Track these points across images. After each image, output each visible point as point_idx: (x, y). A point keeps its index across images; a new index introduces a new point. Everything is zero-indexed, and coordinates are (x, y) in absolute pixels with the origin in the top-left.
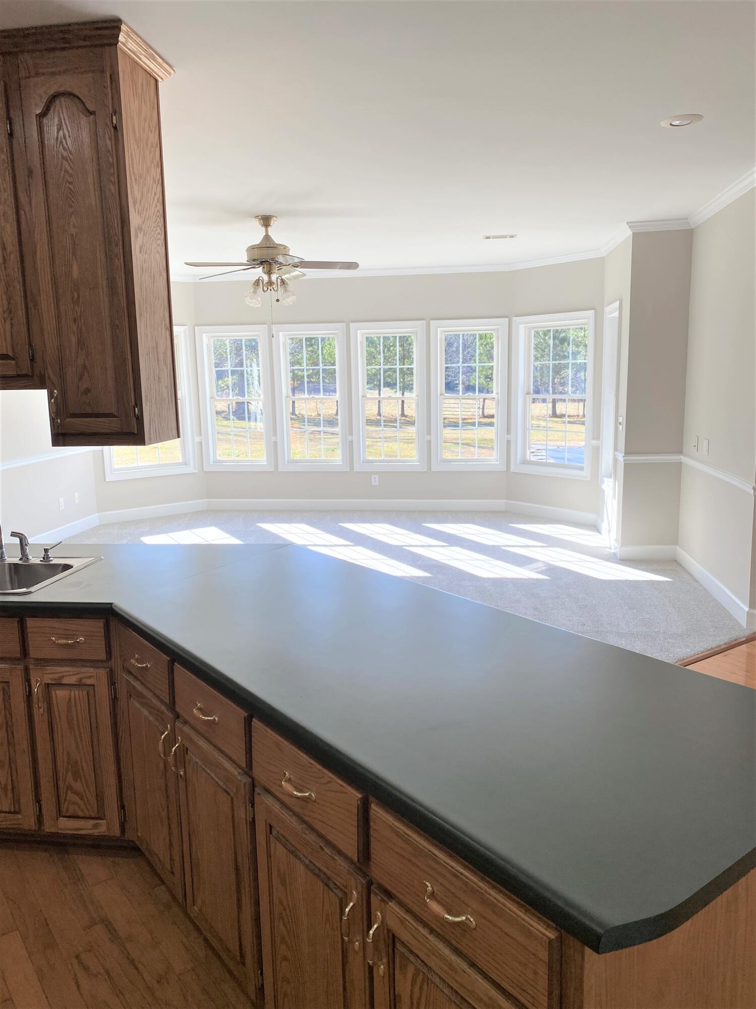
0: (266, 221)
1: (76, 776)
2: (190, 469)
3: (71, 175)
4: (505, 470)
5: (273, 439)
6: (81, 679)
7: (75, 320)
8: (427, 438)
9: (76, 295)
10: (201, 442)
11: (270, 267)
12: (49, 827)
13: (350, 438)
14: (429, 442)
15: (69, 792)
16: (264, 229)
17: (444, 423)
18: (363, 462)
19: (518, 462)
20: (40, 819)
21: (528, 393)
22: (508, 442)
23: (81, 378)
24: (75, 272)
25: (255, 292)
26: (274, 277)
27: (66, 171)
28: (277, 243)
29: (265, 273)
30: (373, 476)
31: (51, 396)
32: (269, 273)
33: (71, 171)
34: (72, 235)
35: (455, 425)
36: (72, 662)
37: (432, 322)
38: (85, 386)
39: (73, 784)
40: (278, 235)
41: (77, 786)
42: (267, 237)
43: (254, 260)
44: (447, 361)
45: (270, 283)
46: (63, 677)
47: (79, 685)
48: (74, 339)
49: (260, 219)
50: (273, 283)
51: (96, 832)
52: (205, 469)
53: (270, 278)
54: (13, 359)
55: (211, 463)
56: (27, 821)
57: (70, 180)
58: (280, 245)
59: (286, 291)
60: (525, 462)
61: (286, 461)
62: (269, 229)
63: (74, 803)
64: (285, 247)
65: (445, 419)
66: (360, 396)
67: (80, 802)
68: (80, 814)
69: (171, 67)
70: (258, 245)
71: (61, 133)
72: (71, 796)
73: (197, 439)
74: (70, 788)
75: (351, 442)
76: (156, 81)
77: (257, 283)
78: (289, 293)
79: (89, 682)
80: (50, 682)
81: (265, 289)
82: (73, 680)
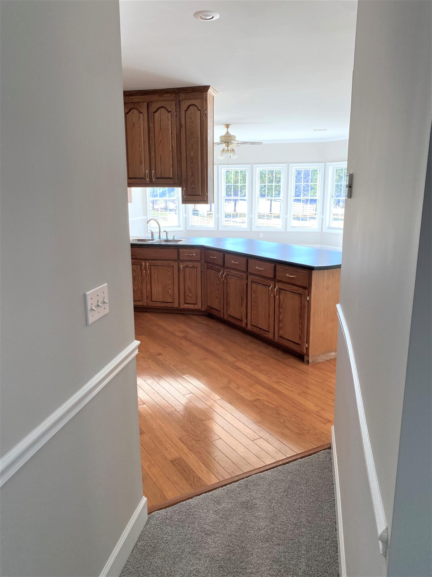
0: (227, 126)
1: (190, 292)
2: (181, 229)
3: (193, 127)
4: (320, 231)
5: (217, 216)
6: (193, 265)
7: (191, 168)
8: (286, 216)
9: (192, 161)
10: (186, 217)
11: (228, 144)
12: (182, 306)
13: (251, 216)
14: (287, 218)
15: (188, 297)
16: (227, 129)
17: (293, 217)
18: (256, 227)
19: (326, 228)
20: (179, 304)
21: (332, 197)
22: (322, 219)
23: (192, 184)
24: (192, 154)
25: (222, 154)
26: (229, 148)
27: (191, 126)
28: (232, 135)
29: (226, 146)
30: (261, 233)
31: (182, 190)
32: (228, 146)
33: (193, 126)
34: (192, 144)
35: (298, 219)
36: (191, 261)
37: (290, 164)
38: (193, 187)
39: (189, 295)
40: (232, 132)
41: (190, 295)
42: (228, 132)
43: (222, 141)
44: (296, 182)
45: (228, 150)
46: (188, 265)
47: (193, 267)
48: (190, 173)
49: (225, 126)
50: (229, 150)
51: (194, 308)
52: (188, 229)
53: (228, 148)
54: (173, 179)
55: (190, 226)
56: (176, 305)
57: (192, 128)
58: (233, 136)
59: (234, 153)
60: (329, 228)
61: (222, 226)
62: (228, 129)
63: (189, 300)
64: (234, 136)
65: (294, 215)
66: (257, 197)
67: (190, 299)
68: (190, 303)
69: (217, 92)
70: (225, 135)
71: (191, 116)
72: (188, 298)
73: (185, 216)
74: (188, 296)
75: (252, 218)
76: (213, 97)
77: (223, 150)
78: (236, 154)
79: (195, 266)
80: (185, 266)
81: (226, 152)
82: (191, 266)
